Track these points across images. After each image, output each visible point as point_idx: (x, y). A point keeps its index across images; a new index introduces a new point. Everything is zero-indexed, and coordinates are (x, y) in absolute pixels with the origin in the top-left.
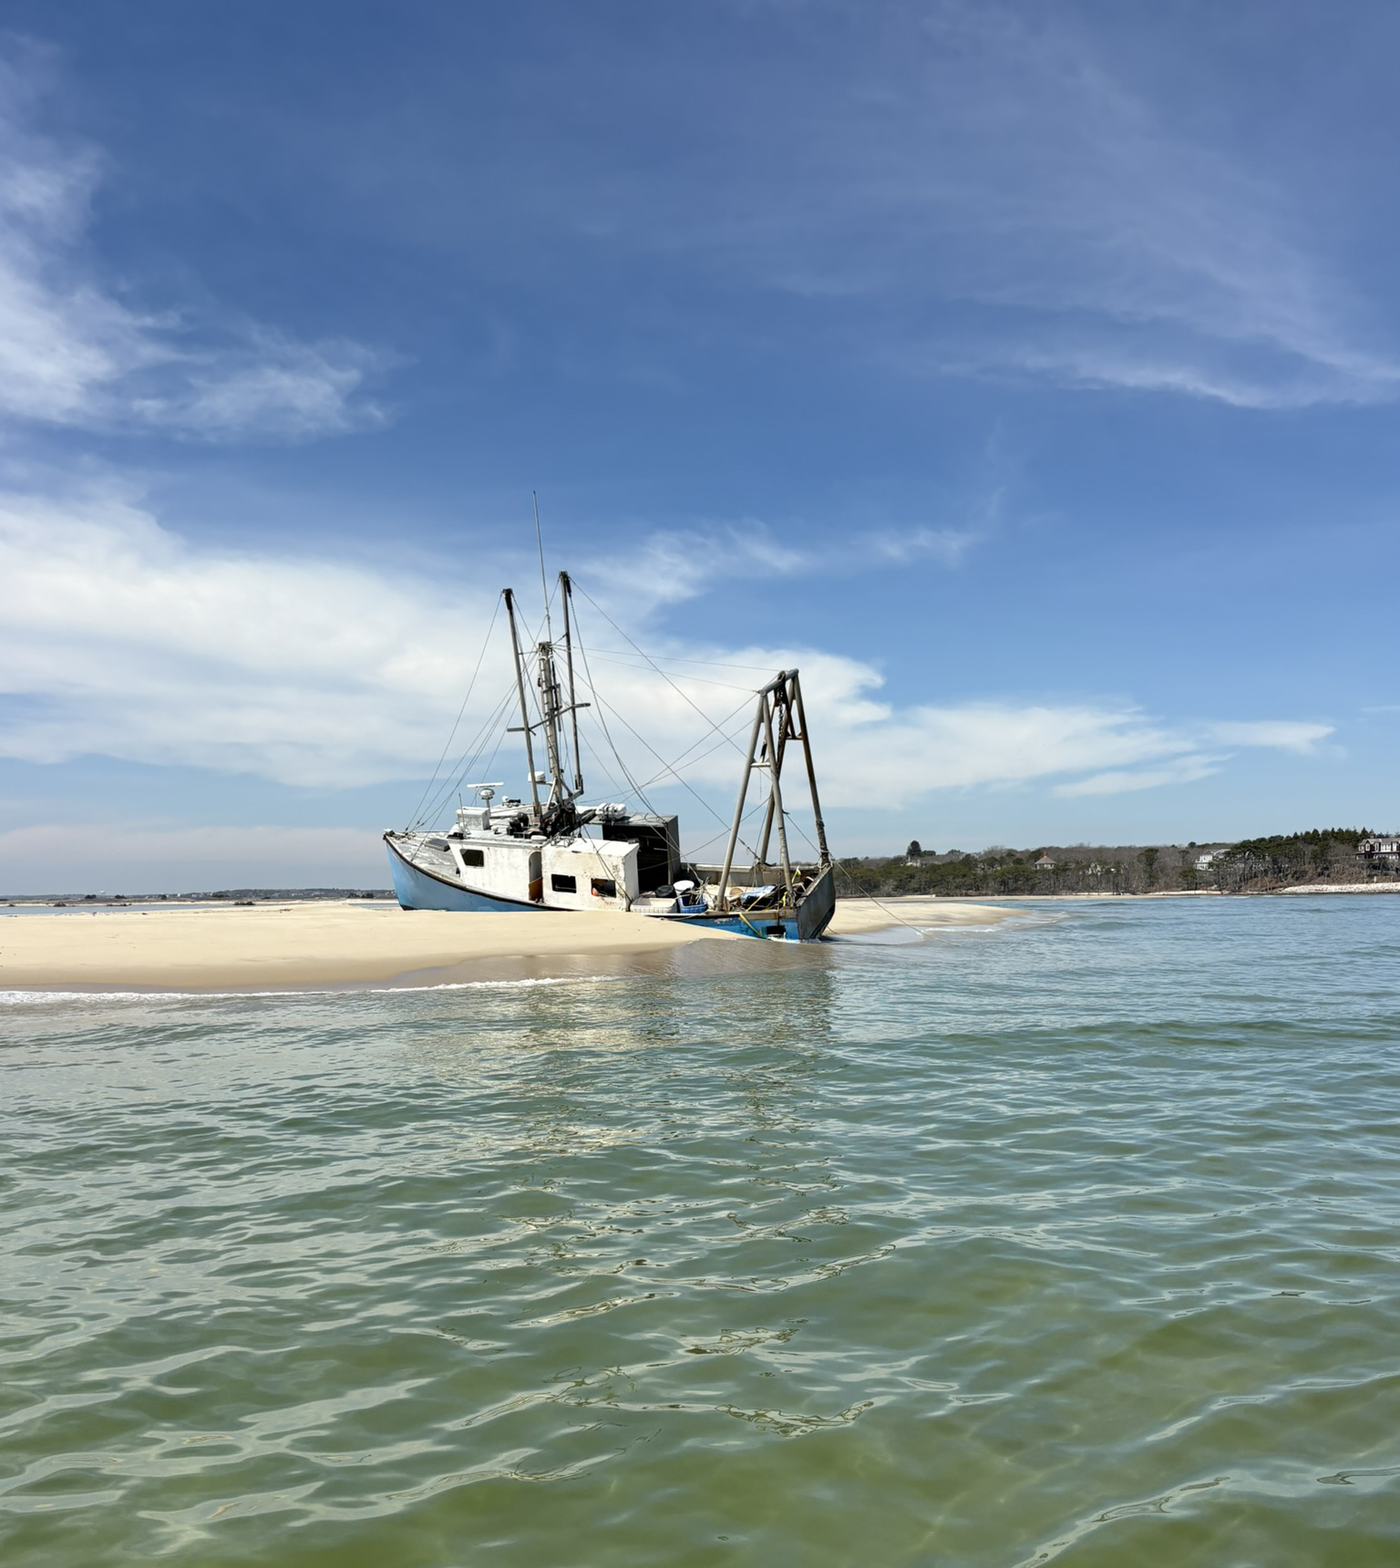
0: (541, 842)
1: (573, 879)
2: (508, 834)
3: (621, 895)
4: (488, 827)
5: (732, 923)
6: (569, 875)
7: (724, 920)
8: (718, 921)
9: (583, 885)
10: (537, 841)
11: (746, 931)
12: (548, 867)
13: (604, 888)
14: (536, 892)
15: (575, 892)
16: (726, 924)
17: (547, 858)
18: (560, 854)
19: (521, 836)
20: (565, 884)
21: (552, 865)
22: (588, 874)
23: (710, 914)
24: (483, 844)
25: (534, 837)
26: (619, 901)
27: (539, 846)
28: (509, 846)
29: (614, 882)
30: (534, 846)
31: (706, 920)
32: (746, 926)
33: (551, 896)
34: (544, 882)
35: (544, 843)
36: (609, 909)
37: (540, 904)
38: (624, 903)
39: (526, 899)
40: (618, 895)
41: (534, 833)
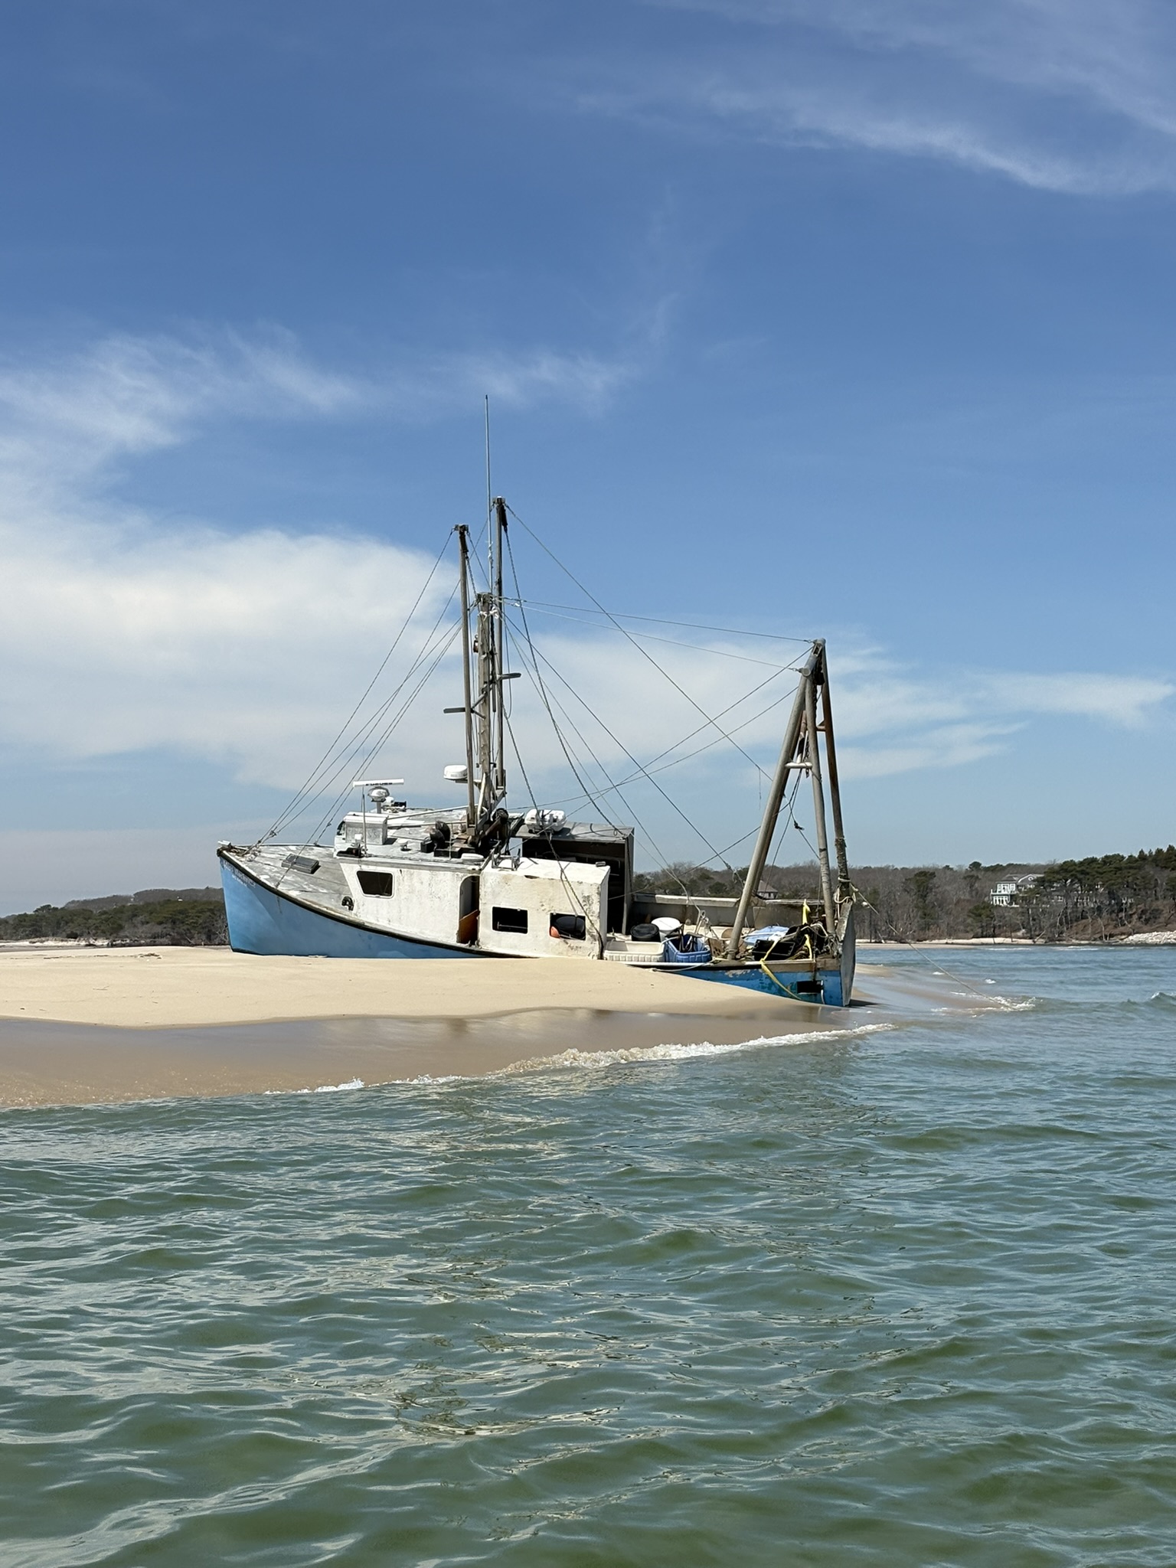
0: (477, 862)
1: (524, 913)
2: (422, 851)
3: (592, 936)
4: (388, 841)
5: (750, 977)
6: (519, 907)
7: (739, 972)
8: (730, 974)
9: (539, 923)
10: (472, 862)
11: (768, 987)
12: (489, 897)
13: (568, 927)
14: (469, 931)
15: (525, 931)
16: (742, 978)
17: (488, 884)
18: (506, 880)
19: (446, 854)
20: (511, 920)
21: (495, 894)
22: (546, 907)
23: (719, 965)
24: (392, 865)
25: (465, 856)
26: (590, 946)
27: (477, 868)
28: (431, 868)
29: (583, 918)
30: (471, 868)
31: (711, 972)
32: (768, 981)
33: (489, 937)
34: (481, 917)
35: (483, 864)
36: (575, 956)
37: (473, 947)
38: (597, 946)
39: (453, 941)
40: (587, 936)
41: (463, 851)
